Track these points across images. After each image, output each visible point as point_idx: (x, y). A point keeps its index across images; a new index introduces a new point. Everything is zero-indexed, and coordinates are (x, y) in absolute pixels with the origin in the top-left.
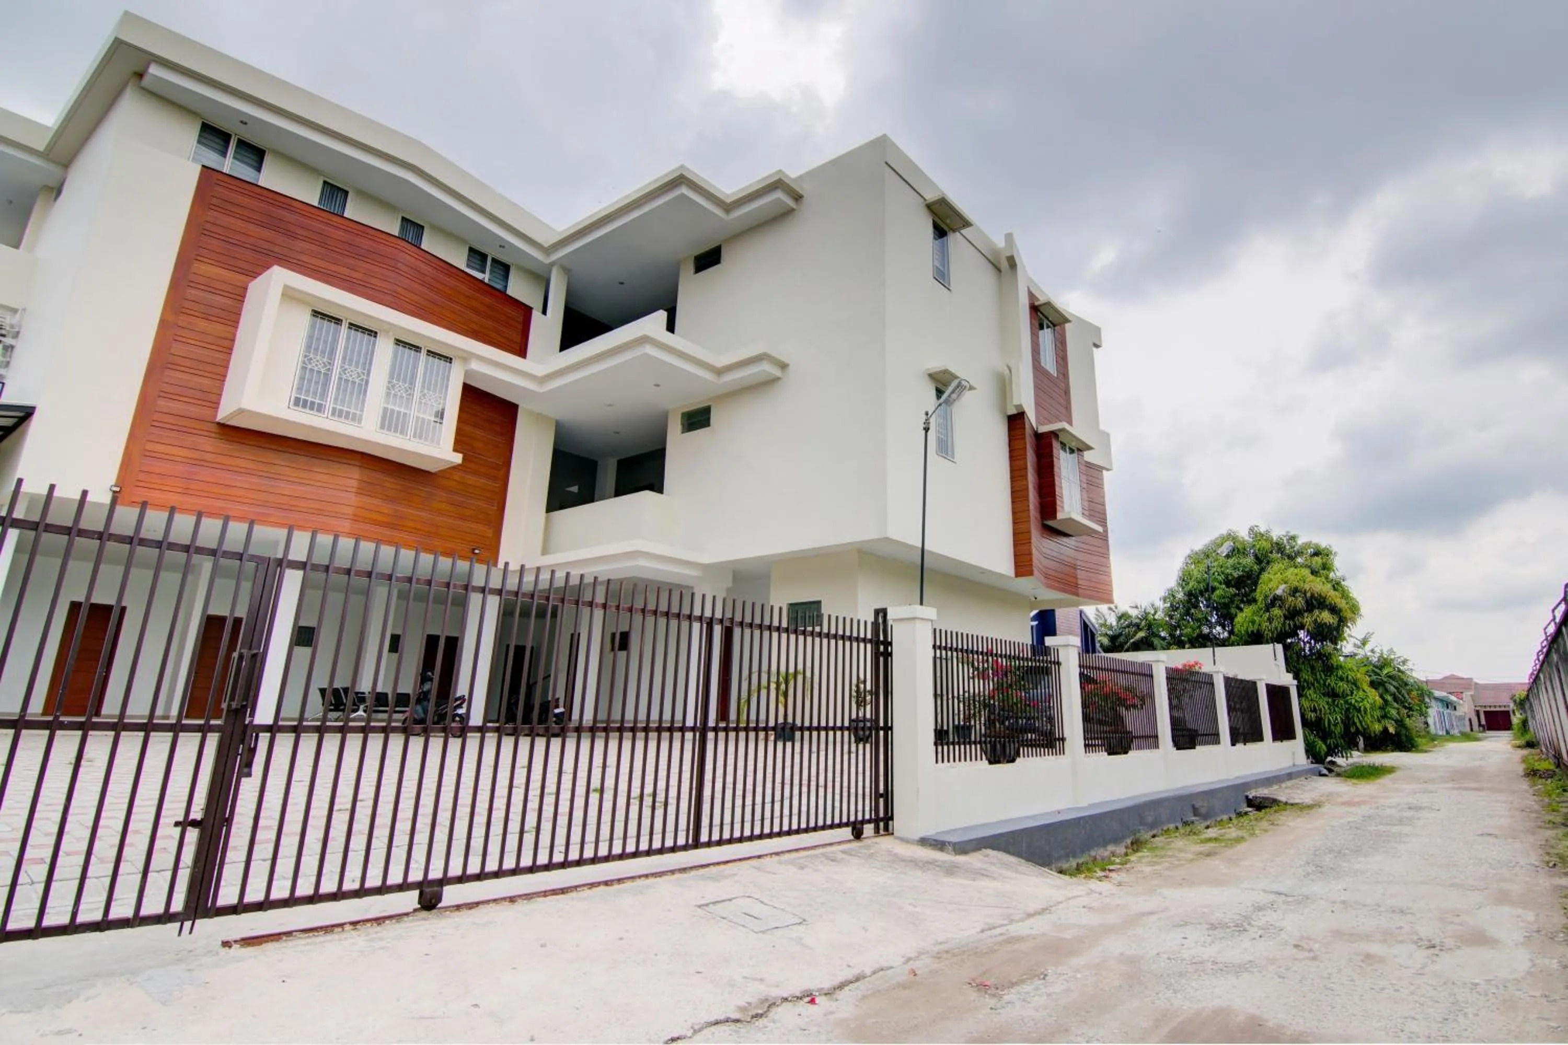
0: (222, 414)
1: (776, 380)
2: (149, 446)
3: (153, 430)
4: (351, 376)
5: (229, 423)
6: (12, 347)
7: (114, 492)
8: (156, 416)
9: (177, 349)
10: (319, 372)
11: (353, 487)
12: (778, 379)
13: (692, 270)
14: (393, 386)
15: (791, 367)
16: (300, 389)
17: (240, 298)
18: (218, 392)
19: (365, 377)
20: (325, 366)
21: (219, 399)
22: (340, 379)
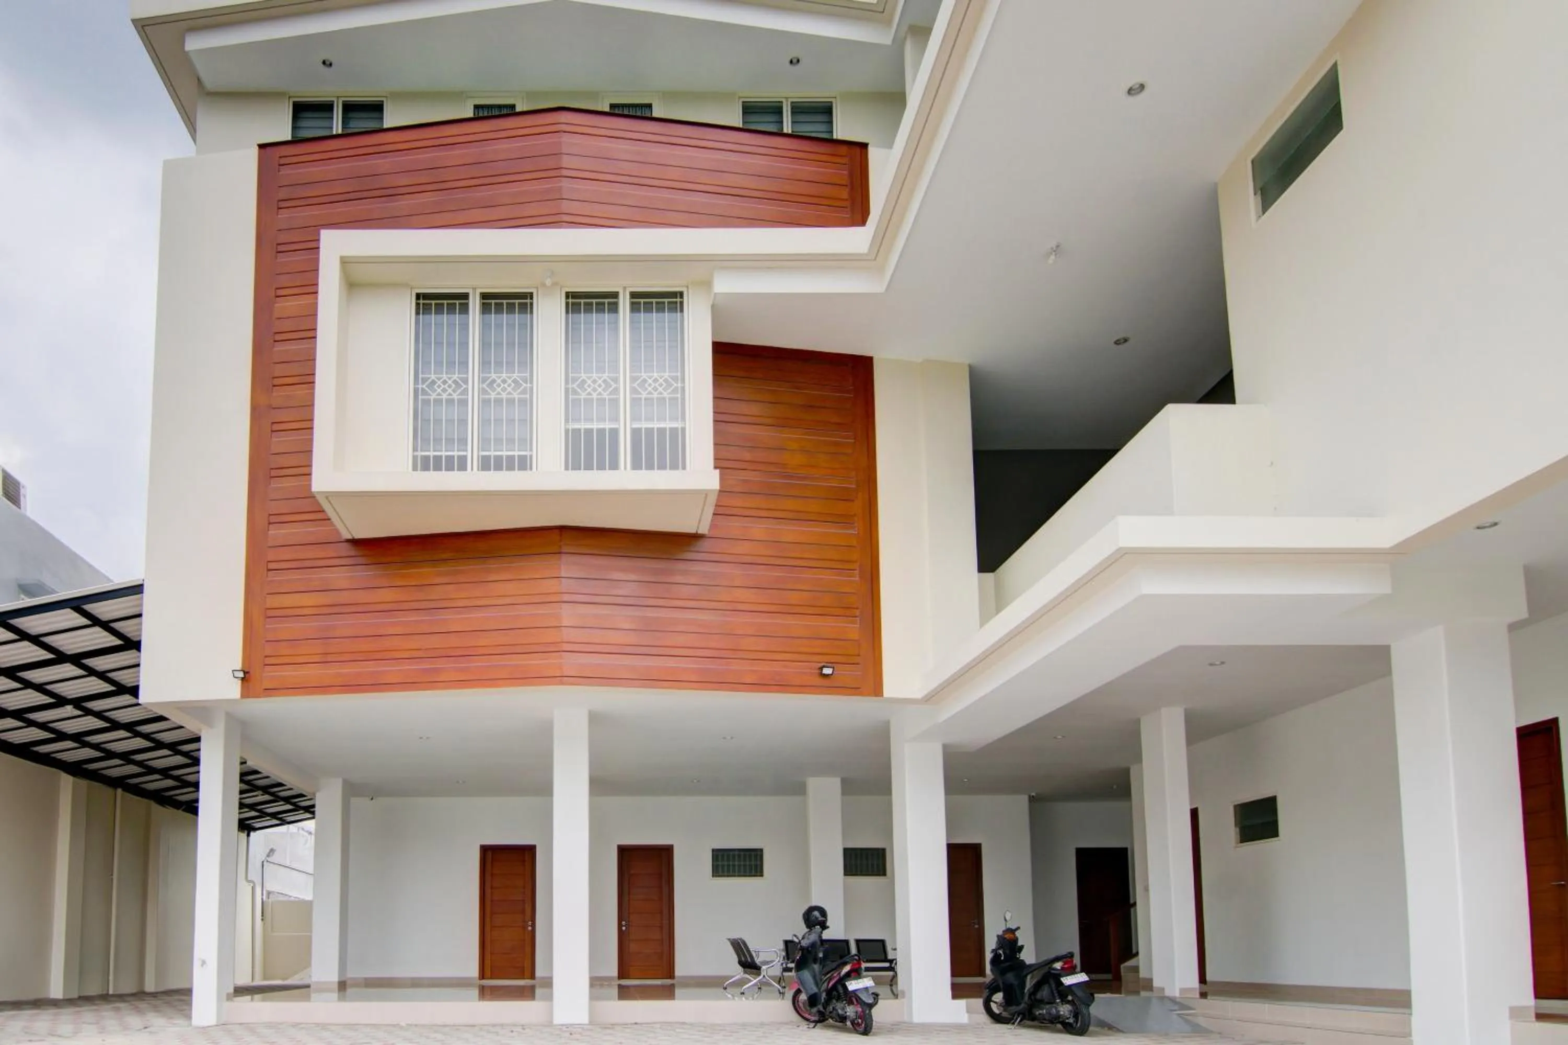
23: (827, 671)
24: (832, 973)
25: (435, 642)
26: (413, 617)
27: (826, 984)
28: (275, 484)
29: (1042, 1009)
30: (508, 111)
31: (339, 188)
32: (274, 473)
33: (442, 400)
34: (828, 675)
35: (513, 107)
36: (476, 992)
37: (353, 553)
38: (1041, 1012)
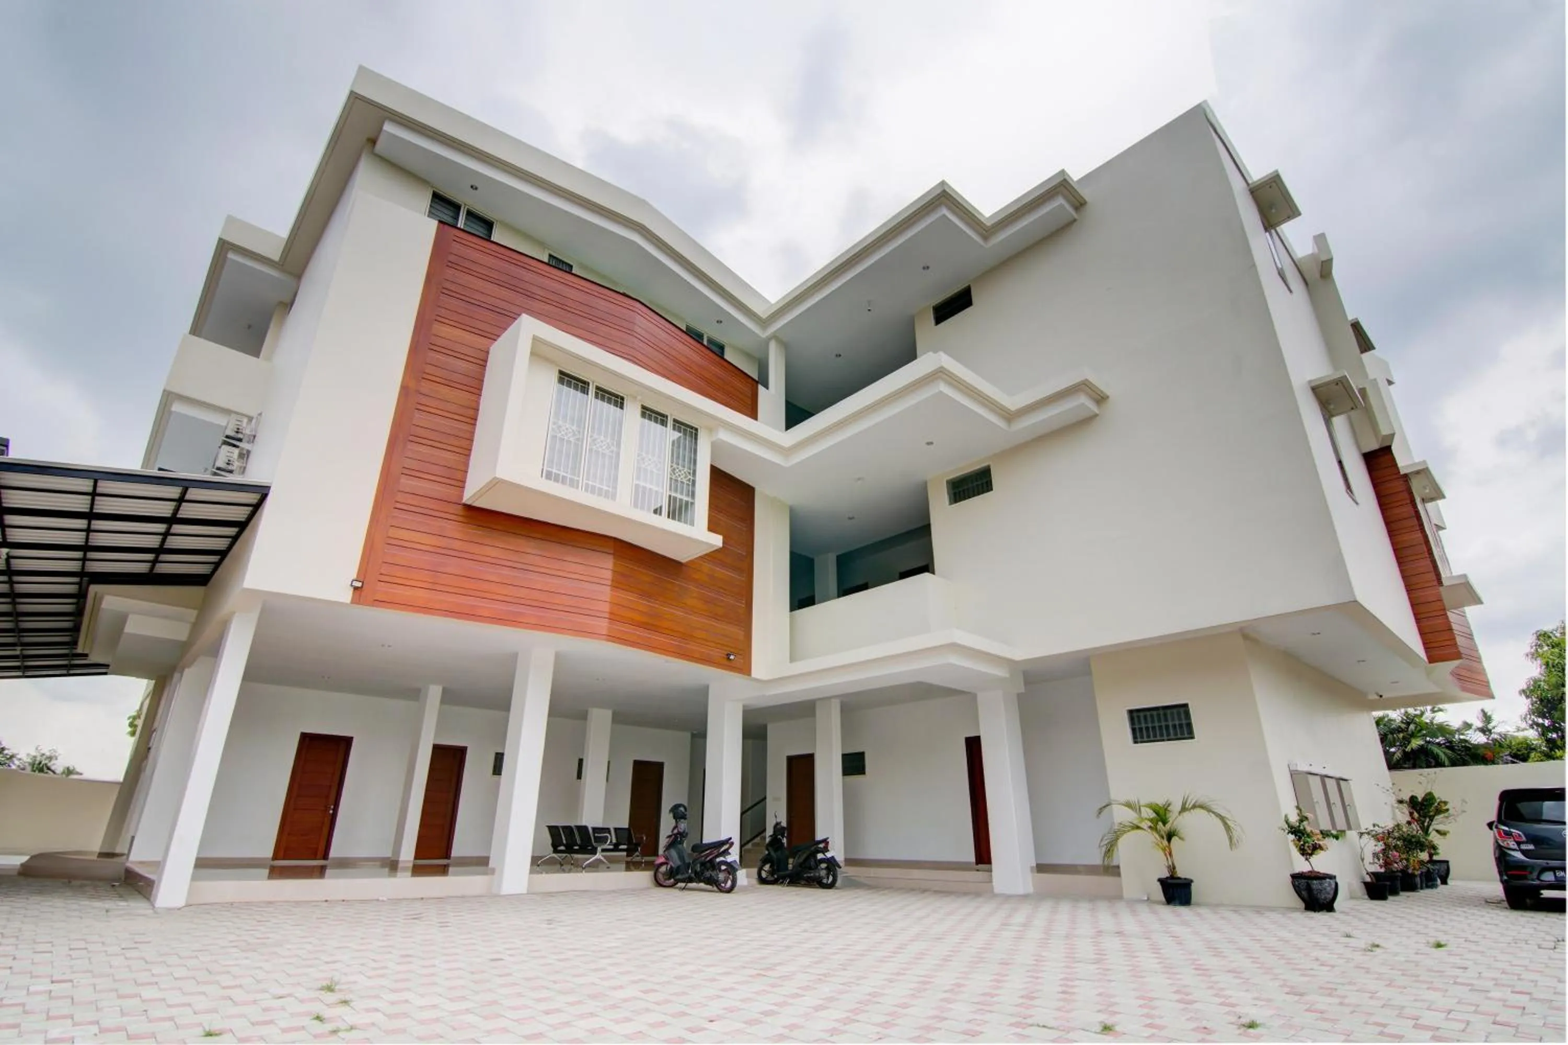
0: (469, 495)
1: (1093, 417)
2: (393, 532)
3: (396, 513)
4: (601, 447)
5: (475, 504)
6: (249, 452)
7: (356, 588)
8: (400, 497)
9: (419, 418)
10: (569, 442)
11: (607, 579)
12: (1096, 415)
13: (933, 322)
14: (643, 459)
15: (1111, 398)
16: (551, 461)
17: (481, 363)
18: (463, 469)
19: (615, 449)
20: (574, 435)
21: (465, 477)
22: (591, 450)
23: (732, 657)
24: (713, 850)
25: (523, 593)
26: (506, 571)
27: (703, 858)
28: (410, 446)
29: (810, 873)
30: (566, 268)
31: (495, 275)
32: (411, 438)
33: (564, 439)
34: (730, 660)
35: (571, 267)
36: (266, 872)
37: (461, 513)
38: (809, 875)
